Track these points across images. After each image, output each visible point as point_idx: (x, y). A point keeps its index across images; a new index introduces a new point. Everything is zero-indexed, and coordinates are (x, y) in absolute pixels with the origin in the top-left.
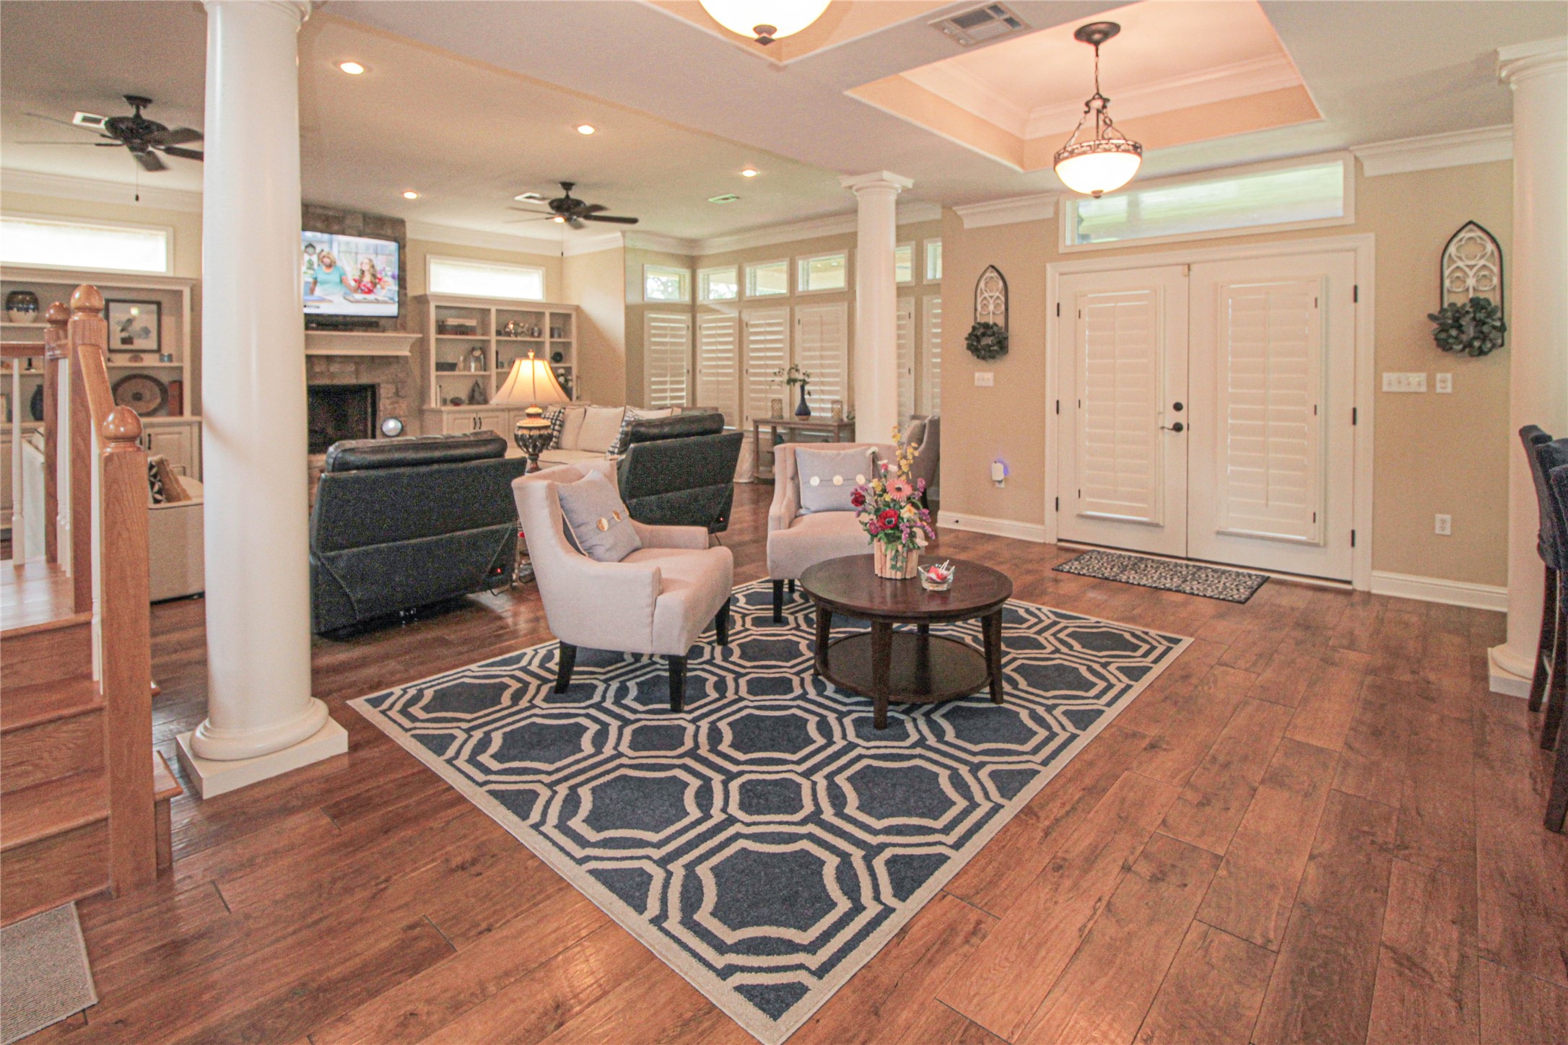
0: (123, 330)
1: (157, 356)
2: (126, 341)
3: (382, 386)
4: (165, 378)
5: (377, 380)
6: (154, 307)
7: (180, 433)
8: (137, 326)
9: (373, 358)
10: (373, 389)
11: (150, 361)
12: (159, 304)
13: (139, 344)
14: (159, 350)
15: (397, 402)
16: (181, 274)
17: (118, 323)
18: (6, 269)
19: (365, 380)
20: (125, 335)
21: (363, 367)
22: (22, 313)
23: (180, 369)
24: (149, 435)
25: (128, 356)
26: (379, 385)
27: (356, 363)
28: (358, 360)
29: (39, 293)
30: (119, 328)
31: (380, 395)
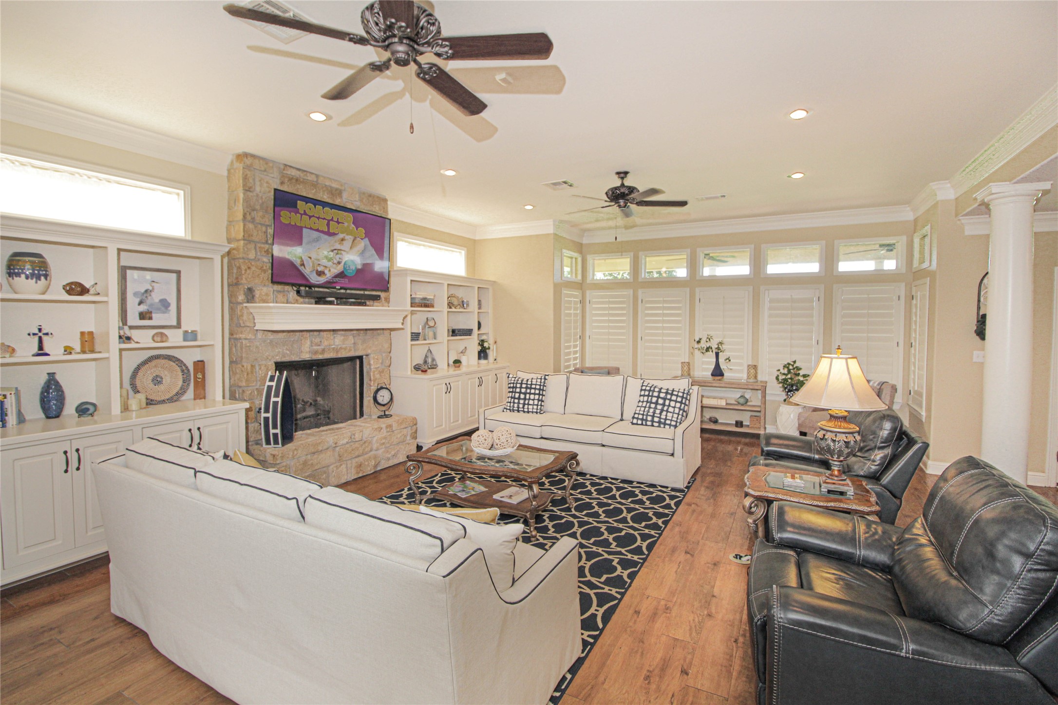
0: (140, 303)
1: (177, 333)
2: (145, 315)
5: (369, 351)
6: (174, 275)
8: (156, 297)
9: (366, 331)
10: (361, 359)
12: (178, 272)
13: (159, 318)
14: (178, 326)
17: (135, 294)
18: (7, 219)
20: (143, 308)
25: (147, 333)
26: (366, 355)
28: (355, 333)
29: (45, 253)
30: (137, 300)
31: (370, 364)
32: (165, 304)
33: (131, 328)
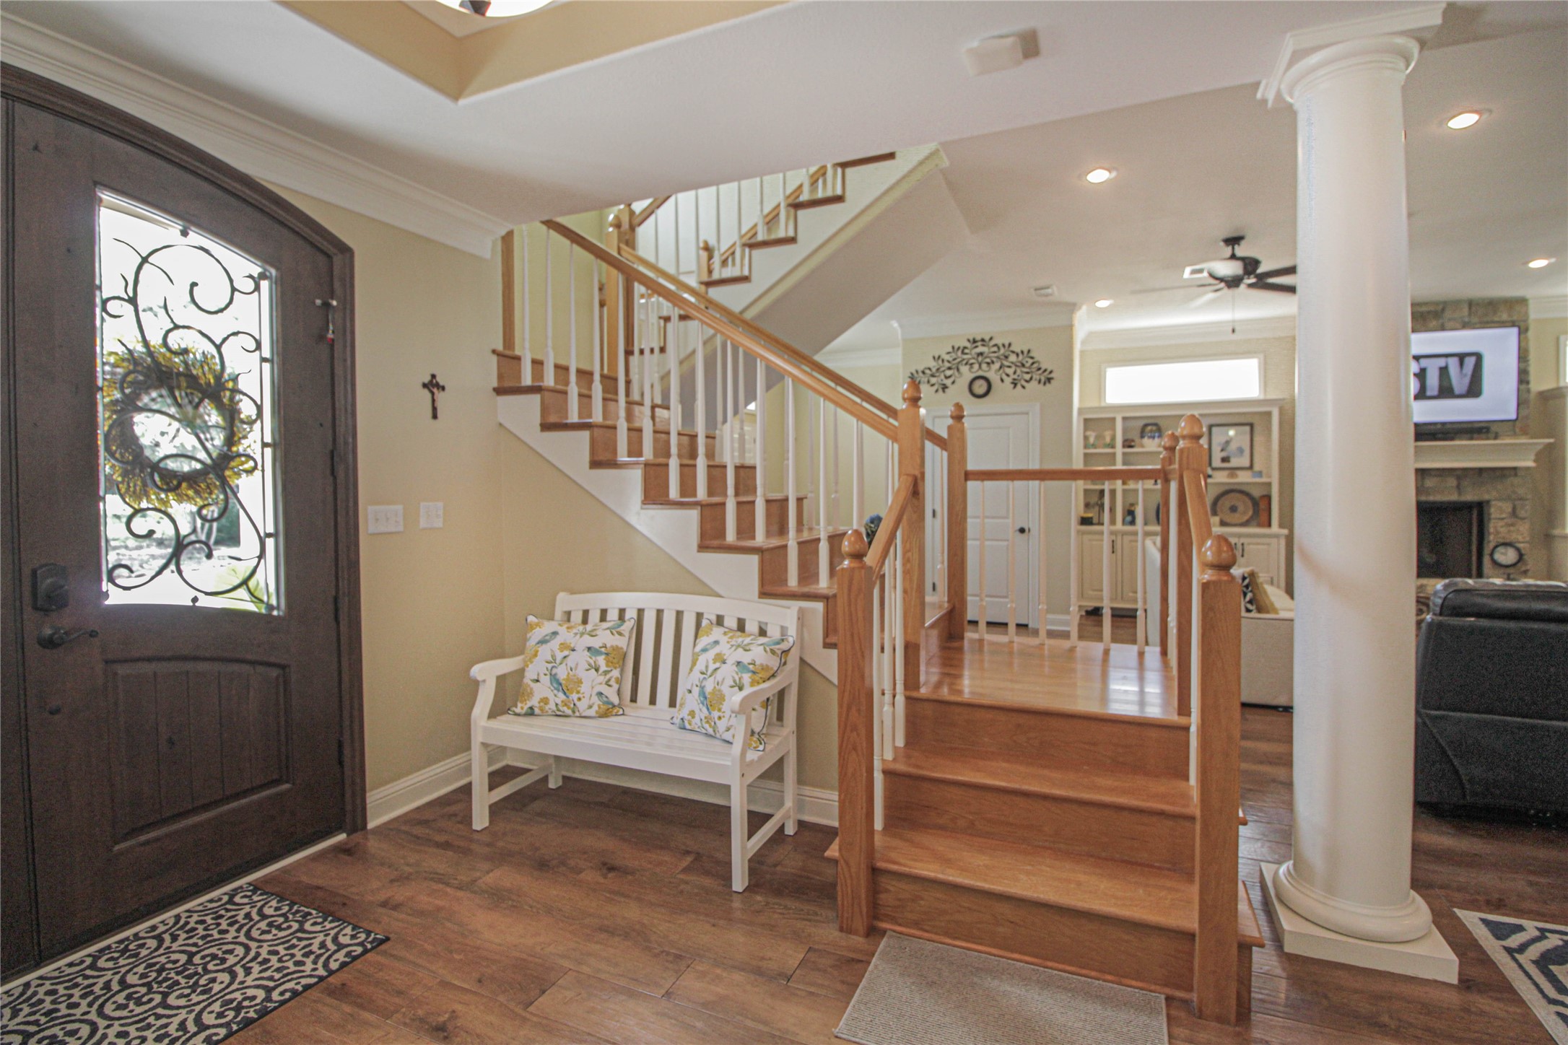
0: (1222, 450)
1: (1248, 473)
2: (1225, 460)
3: (1493, 503)
4: (1256, 493)
5: (1486, 497)
6: (1248, 429)
7: (1268, 544)
8: (1233, 446)
9: (1481, 471)
10: (1480, 508)
11: (1244, 477)
12: (1251, 425)
13: (1235, 462)
14: (1251, 467)
15: (1512, 525)
16: (1269, 397)
17: (1219, 444)
19: (1469, 496)
20: (1224, 454)
21: (1465, 483)
22: (1151, 440)
23: (1269, 485)
24: (1243, 544)
25: (1226, 473)
26: (1488, 502)
27: (1459, 478)
28: (1458, 473)
29: (1161, 423)
30: (1220, 449)
31: (1489, 514)
32: (1241, 451)
33: (1214, 469)
